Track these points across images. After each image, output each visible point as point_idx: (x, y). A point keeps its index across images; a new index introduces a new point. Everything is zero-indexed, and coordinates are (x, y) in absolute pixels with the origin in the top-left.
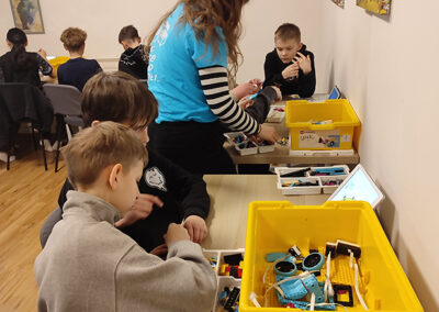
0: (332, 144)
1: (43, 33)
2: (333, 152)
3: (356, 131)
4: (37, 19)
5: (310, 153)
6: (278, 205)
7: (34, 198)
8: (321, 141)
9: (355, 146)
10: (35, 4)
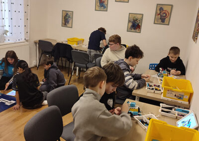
0: (180, 98)
1: (72, 27)
2: (180, 101)
3: (191, 95)
4: (70, 22)
5: (170, 99)
6: (162, 122)
8: (175, 96)
9: (189, 101)
10: (71, 16)
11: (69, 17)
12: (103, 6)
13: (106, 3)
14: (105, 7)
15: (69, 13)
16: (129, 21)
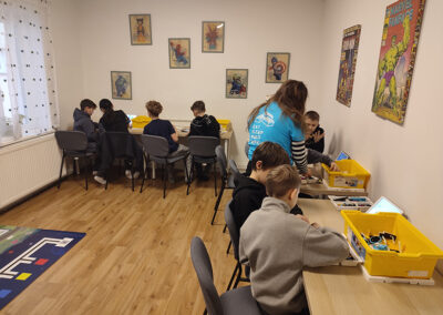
0: (353, 185)
1: (131, 99)
2: (353, 189)
3: (367, 179)
5: (340, 189)
7: (133, 210)
8: (346, 183)
9: (365, 187)
11: (125, 82)
12: (182, 60)
13: (187, 55)
14: (186, 62)
15: (124, 76)
16: (228, 82)
